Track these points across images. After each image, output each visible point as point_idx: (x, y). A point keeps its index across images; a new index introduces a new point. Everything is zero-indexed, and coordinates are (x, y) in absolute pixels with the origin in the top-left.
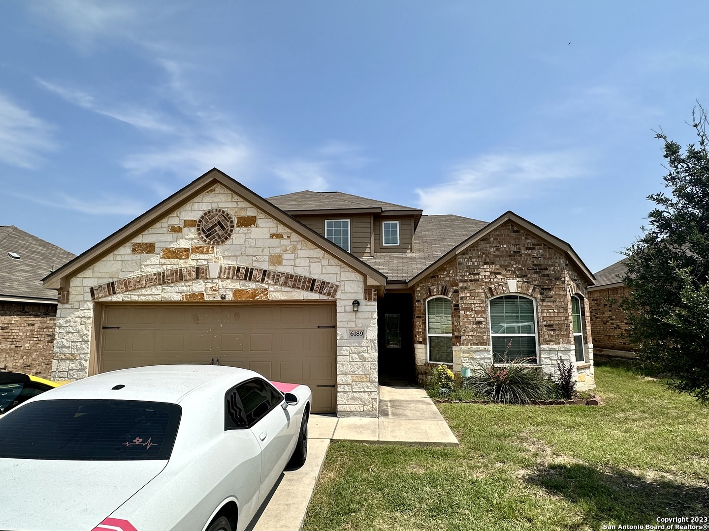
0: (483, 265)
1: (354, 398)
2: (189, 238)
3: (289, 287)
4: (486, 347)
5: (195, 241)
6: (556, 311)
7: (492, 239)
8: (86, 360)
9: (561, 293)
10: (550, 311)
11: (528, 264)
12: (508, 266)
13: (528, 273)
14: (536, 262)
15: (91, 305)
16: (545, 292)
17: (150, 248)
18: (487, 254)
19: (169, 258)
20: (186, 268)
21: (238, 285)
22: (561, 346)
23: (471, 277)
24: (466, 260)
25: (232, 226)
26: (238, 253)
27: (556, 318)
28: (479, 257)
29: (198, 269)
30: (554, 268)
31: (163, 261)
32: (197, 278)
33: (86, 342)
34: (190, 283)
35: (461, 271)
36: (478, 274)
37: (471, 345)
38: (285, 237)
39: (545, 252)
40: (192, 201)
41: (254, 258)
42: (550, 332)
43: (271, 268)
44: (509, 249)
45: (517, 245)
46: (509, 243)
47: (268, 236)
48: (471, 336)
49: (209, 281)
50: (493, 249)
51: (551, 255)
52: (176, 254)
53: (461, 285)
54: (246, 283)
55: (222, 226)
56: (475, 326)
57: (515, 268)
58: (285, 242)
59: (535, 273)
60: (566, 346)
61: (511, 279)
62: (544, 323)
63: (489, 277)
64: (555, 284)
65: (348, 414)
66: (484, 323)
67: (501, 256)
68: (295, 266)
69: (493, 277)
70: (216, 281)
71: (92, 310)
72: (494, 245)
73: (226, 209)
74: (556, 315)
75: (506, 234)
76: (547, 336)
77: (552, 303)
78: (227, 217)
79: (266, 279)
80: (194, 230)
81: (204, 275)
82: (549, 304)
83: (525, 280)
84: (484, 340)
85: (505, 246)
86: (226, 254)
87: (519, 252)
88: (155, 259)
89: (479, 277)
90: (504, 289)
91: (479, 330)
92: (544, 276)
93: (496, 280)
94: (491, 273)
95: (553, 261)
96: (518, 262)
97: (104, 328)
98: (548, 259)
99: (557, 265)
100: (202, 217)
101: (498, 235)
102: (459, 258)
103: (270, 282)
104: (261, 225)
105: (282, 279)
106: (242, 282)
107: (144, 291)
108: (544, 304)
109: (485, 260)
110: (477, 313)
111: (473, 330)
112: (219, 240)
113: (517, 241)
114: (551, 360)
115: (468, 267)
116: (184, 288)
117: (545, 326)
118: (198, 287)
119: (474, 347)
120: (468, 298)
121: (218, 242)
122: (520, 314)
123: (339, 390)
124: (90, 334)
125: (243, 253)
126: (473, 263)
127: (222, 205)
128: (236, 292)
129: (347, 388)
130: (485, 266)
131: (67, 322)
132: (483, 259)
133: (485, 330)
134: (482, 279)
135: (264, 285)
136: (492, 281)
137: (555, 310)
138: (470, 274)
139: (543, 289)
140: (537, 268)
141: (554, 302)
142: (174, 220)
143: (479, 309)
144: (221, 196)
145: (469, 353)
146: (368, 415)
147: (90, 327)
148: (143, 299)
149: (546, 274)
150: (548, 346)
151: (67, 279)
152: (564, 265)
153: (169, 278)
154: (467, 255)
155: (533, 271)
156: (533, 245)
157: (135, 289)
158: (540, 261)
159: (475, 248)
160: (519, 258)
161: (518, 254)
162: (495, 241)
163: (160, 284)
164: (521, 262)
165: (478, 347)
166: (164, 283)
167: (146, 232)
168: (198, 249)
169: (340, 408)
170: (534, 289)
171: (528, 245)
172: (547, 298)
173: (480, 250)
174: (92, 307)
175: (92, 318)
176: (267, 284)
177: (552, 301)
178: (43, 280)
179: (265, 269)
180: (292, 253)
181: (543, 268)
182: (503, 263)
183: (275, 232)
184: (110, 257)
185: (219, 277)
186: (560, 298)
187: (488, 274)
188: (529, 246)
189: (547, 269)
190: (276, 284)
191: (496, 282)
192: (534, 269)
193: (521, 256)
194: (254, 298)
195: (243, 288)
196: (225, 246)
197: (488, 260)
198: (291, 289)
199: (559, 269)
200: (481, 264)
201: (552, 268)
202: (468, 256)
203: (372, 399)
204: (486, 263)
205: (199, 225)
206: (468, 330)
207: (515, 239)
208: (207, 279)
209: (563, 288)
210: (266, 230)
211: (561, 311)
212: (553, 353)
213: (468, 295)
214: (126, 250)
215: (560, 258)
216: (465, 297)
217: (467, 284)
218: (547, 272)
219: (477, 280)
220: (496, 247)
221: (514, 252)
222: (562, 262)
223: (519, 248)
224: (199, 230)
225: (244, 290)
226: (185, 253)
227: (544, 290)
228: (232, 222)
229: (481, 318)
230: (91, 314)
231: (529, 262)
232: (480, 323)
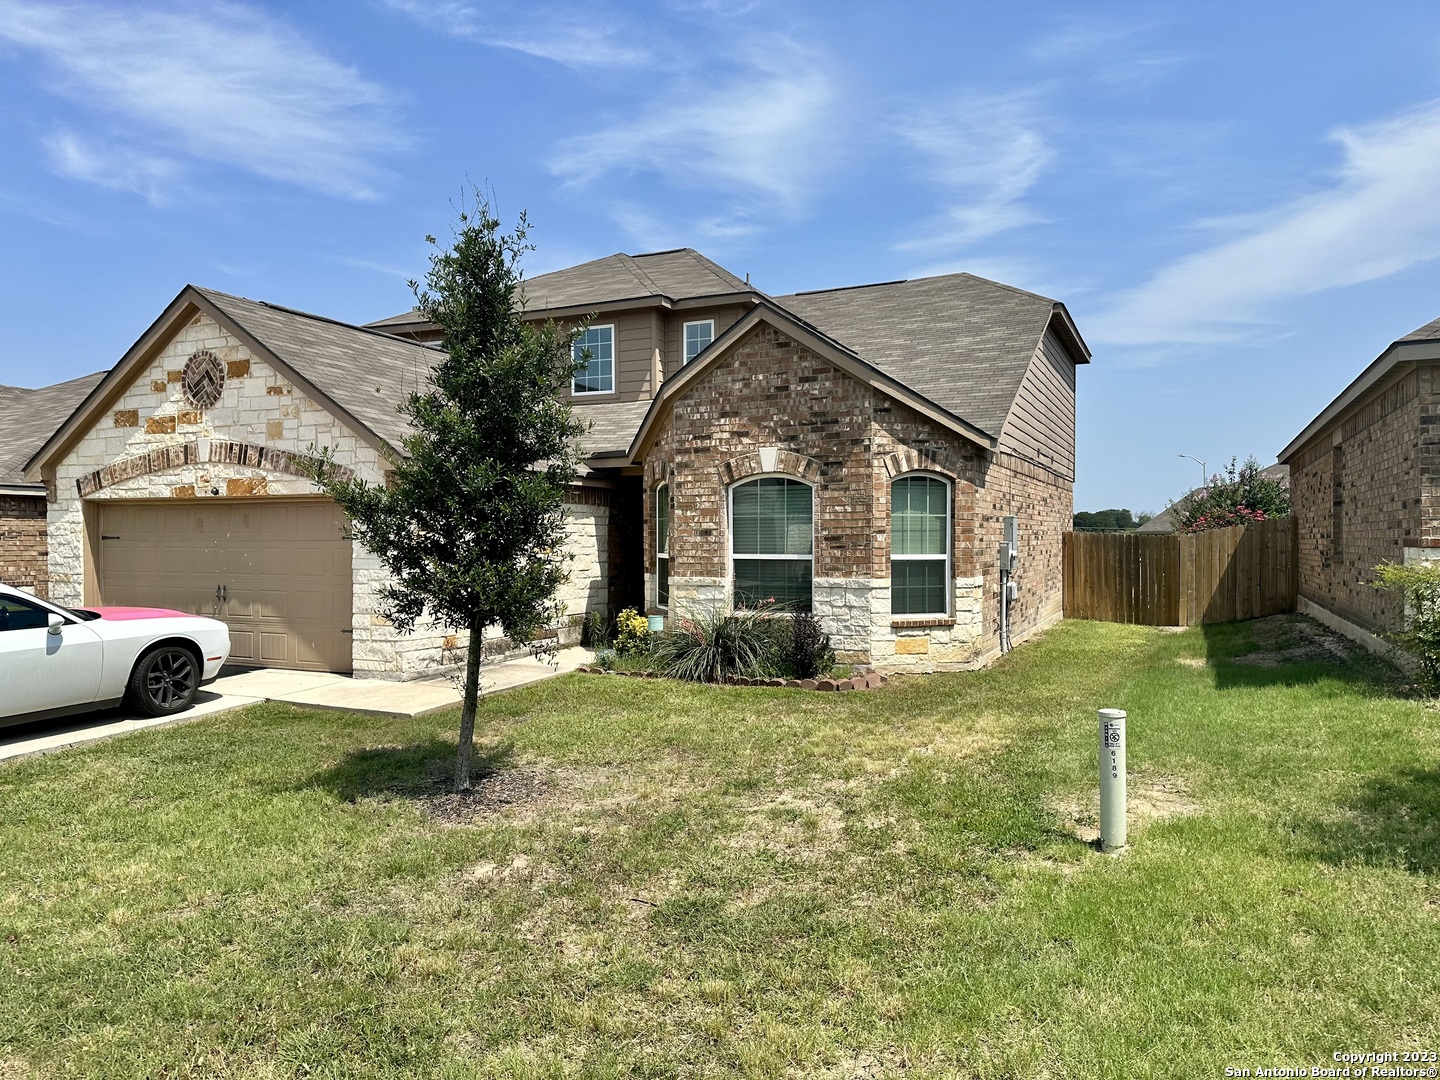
0: (718, 419)
1: (372, 651)
2: (174, 402)
3: (291, 473)
4: (718, 579)
5: (181, 404)
6: (849, 509)
7: (737, 364)
8: (80, 584)
9: (862, 470)
10: (837, 508)
11: (802, 414)
12: (763, 418)
13: (799, 431)
14: (816, 408)
15: (78, 505)
16: (831, 470)
17: (131, 418)
18: (726, 394)
19: (154, 432)
20: (172, 446)
21: (231, 472)
22: (854, 578)
23: (696, 443)
24: (689, 409)
25: (222, 378)
26: (230, 422)
27: (847, 524)
28: (712, 402)
29: (186, 447)
30: (851, 420)
31: (149, 437)
32: (186, 463)
33: (78, 557)
34: (178, 471)
35: (679, 432)
36: (709, 437)
37: (692, 575)
38: (285, 392)
39: (836, 385)
40: (174, 340)
41: (249, 429)
42: (835, 551)
43: (269, 444)
44: (768, 383)
45: (783, 373)
46: (768, 370)
47: (265, 392)
48: (693, 557)
49: (200, 466)
50: (738, 385)
51: (848, 390)
52: (161, 426)
53: (678, 459)
54: (241, 468)
55: (211, 379)
56: (698, 539)
57: (776, 423)
58: (285, 400)
59: (814, 431)
60: (860, 580)
61: (768, 444)
62: (824, 533)
63: (727, 442)
64: (851, 453)
65: (366, 674)
66: (715, 533)
67: (753, 399)
68: (298, 439)
69: (734, 441)
70: (207, 466)
71: (81, 513)
72: (740, 377)
73: (214, 351)
74: (849, 516)
75: (764, 351)
76: (828, 560)
77: (842, 492)
78: (215, 363)
79: (263, 462)
80: (178, 386)
81: (193, 457)
82: (836, 494)
83: (792, 446)
84: (713, 565)
85: (761, 377)
86: (217, 424)
87: (787, 388)
88: (139, 435)
89: (710, 443)
90: (753, 465)
91: (706, 547)
92: (831, 436)
93: (739, 448)
94: (733, 433)
95: (849, 403)
96: (782, 410)
97: (104, 538)
98: (841, 399)
99: (857, 411)
100: (187, 366)
101: (748, 355)
102: (676, 407)
103: (268, 466)
104: (255, 374)
105: (283, 462)
106: (237, 467)
107: (131, 484)
108: (828, 494)
109: (723, 407)
110: (705, 513)
111: (695, 546)
112: (208, 402)
113: (783, 365)
114: (833, 606)
115: (693, 423)
116: (173, 478)
117: (826, 539)
118: (188, 476)
119: (695, 579)
120: (690, 485)
121: (206, 405)
122: (786, 516)
123: (355, 637)
124: (81, 546)
125: (236, 420)
126: (702, 414)
127: (209, 344)
128: (231, 482)
129: (365, 635)
130: (723, 421)
131: (58, 529)
132: (720, 406)
133: (716, 546)
134: (715, 446)
135: (261, 472)
136: (733, 450)
137: (847, 507)
138: (695, 438)
139: (826, 464)
140: (819, 419)
141: (847, 489)
142: (156, 373)
143: (707, 505)
144: (207, 329)
145: (688, 589)
146: (390, 677)
147: (81, 536)
148: (130, 495)
149: (834, 432)
150: (826, 578)
151: (51, 466)
152: (872, 410)
153: (156, 463)
154: (692, 398)
155: (810, 427)
156: (815, 371)
157: (121, 481)
158: (825, 406)
159: (706, 385)
160: (785, 401)
161: (784, 393)
162: (743, 369)
163: (146, 473)
164: (789, 408)
165: (701, 578)
166: (150, 472)
167: (128, 393)
168: (185, 417)
169: (356, 665)
170: (809, 465)
171: (803, 371)
172: (833, 481)
173: (715, 387)
174: (80, 508)
175: (81, 525)
176: (264, 470)
177: (842, 489)
178: (23, 470)
179: (262, 445)
180: (295, 418)
181: (829, 419)
182: (754, 412)
183: (273, 385)
184: (92, 434)
185: (210, 460)
186: (858, 482)
187: (726, 435)
188: (806, 374)
189: (837, 422)
190: (275, 469)
191: (741, 453)
192: (812, 423)
193: (788, 396)
194: (251, 492)
195: (238, 477)
196: (216, 411)
197: (728, 408)
198: (294, 478)
199: (860, 421)
200: (716, 416)
201: (848, 419)
202: (692, 402)
203: (397, 653)
204: (724, 415)
205: (184, 380)
206: (688, 546)
207: (780, 361)
208: (197, 463)
209: (865, 460)
210: (261, 381)
211: (859, 508)
212: (836, 594)
213: (690, 478)
214: (107, 422)
215: (864, 397)
216: (684, 483)
217: (690, 458)
218: (836, 428)
219: (706, 450)
220: (744, 379)
221: (777, 388)
222: (867, 405)
223: (787, 381)
224: (184, 386)
225: (239, 480)
226: (171, 424)
227: (828, 465)
228: (221, 371)
229: (711, 524)
230: (80, 517)
231: (804, 409)
232: (707, 532)
